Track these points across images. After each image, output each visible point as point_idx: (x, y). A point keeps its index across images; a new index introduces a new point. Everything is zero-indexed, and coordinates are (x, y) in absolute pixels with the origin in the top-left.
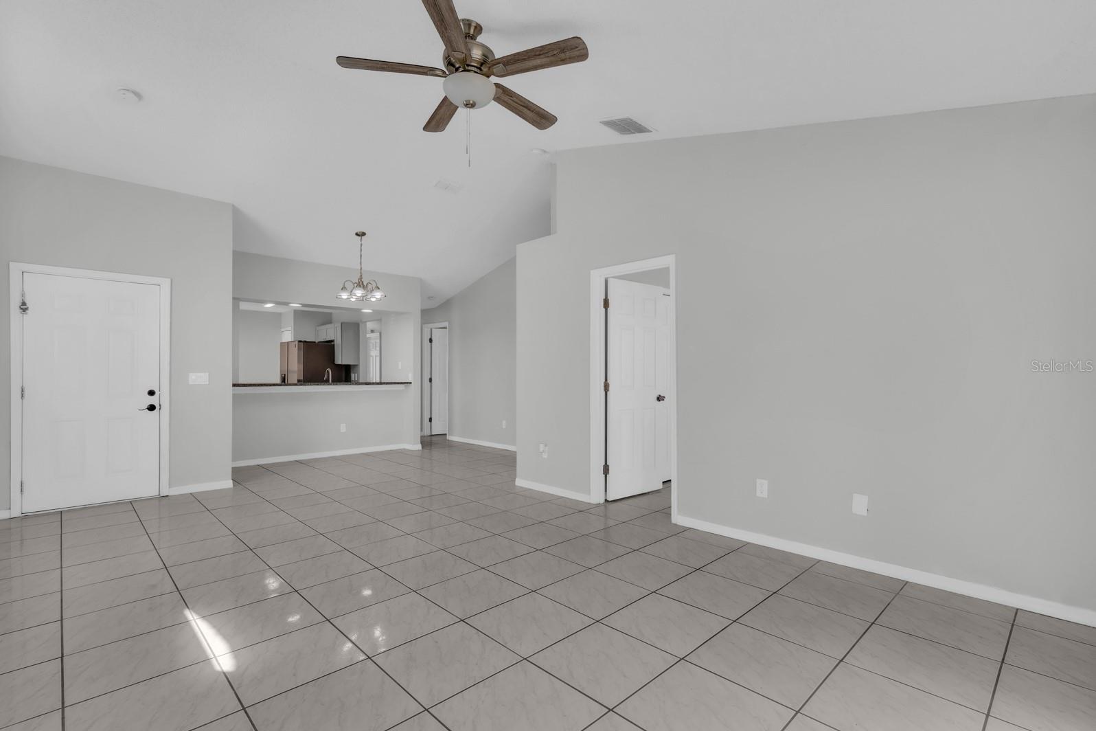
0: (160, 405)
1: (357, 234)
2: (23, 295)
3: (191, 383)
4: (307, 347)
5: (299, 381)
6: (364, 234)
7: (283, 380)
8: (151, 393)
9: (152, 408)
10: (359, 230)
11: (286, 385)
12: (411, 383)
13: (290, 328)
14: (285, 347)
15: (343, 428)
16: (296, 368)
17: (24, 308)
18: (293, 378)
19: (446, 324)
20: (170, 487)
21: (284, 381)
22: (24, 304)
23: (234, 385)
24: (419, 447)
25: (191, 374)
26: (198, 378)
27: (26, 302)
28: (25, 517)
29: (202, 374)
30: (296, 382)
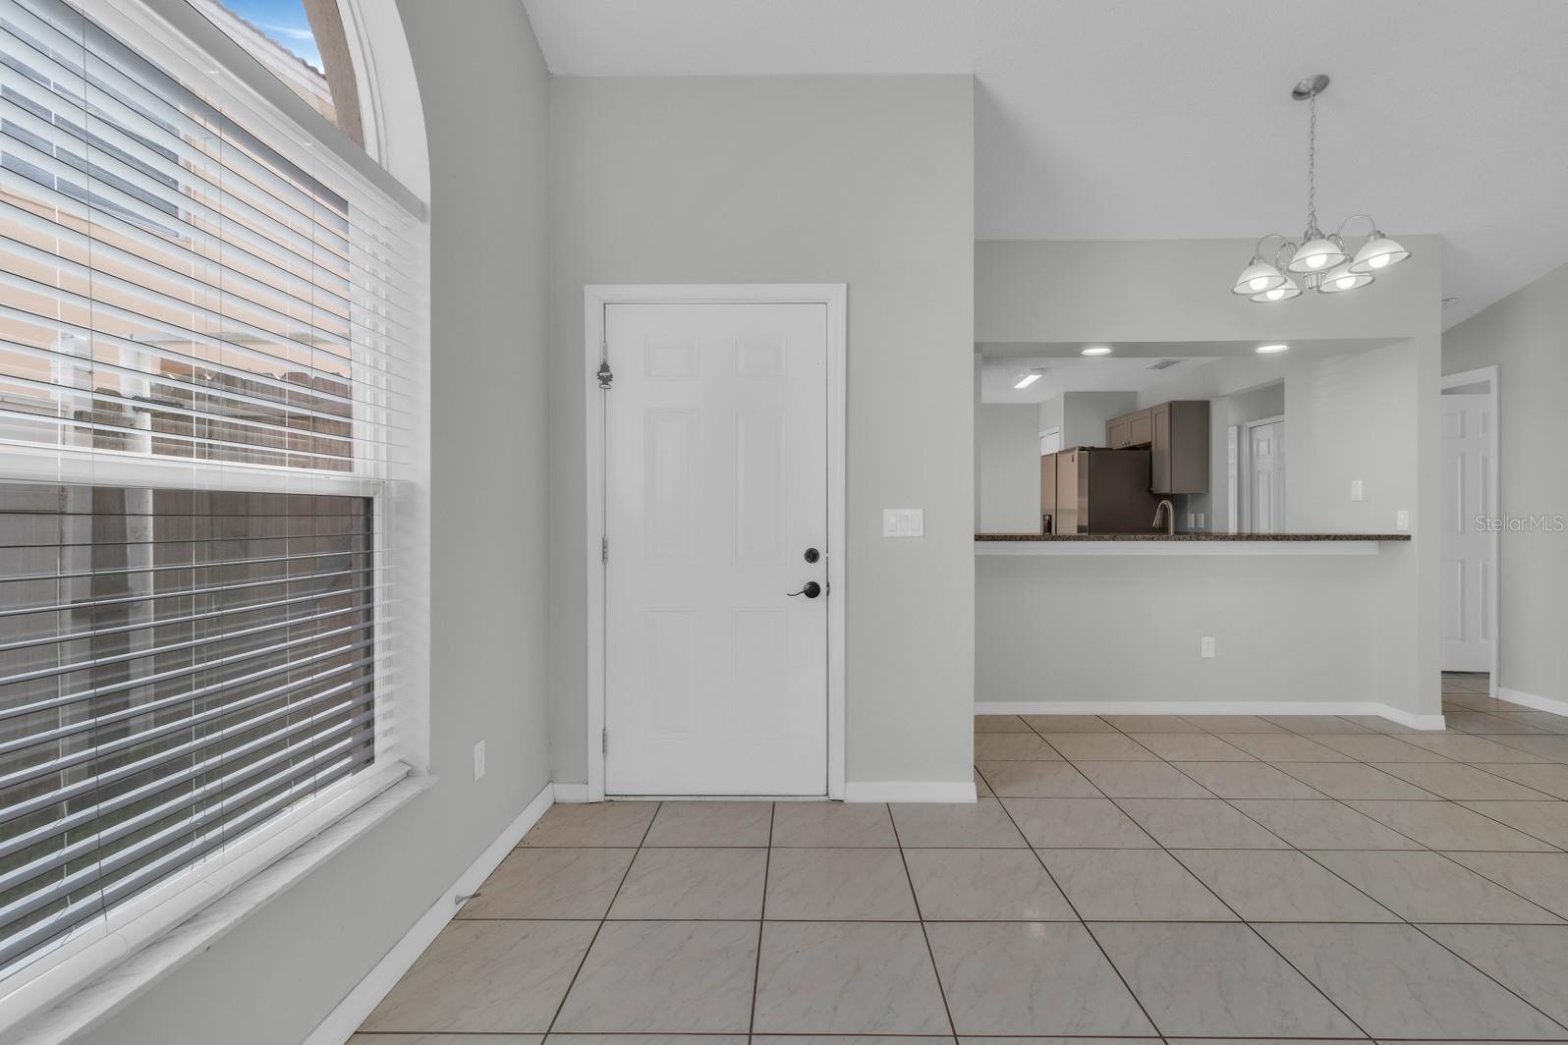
0: (828, 586)
1: (1298, 94)
2: (605, 350)
3: (887, 533)
4: (1097, 461)
5: (1080, 529)
6: (1322, 83)
7: (1048, 526)
8: (812, 556)
9: (813, 591)
10: (1304, 79)
11: (1054, 539)
12: (1408, 538)
13: (1057, 429)
14: (1052, 463)
15: (1208, 647)
16: (1073, 503)
17: (605, 376)
18: (1068, 524)
19: (1489, 374)
20: (846, 781)
21: (1049, 530)
22: (605, 367)
23: (979, 538)
24: (1438, 722)
25: (887, 512)
26: (902, 522)
27: (610, 364)
28: (610, 802)
29: (909, 512)
30: (1074, 531)
